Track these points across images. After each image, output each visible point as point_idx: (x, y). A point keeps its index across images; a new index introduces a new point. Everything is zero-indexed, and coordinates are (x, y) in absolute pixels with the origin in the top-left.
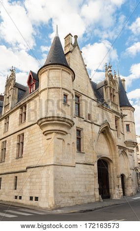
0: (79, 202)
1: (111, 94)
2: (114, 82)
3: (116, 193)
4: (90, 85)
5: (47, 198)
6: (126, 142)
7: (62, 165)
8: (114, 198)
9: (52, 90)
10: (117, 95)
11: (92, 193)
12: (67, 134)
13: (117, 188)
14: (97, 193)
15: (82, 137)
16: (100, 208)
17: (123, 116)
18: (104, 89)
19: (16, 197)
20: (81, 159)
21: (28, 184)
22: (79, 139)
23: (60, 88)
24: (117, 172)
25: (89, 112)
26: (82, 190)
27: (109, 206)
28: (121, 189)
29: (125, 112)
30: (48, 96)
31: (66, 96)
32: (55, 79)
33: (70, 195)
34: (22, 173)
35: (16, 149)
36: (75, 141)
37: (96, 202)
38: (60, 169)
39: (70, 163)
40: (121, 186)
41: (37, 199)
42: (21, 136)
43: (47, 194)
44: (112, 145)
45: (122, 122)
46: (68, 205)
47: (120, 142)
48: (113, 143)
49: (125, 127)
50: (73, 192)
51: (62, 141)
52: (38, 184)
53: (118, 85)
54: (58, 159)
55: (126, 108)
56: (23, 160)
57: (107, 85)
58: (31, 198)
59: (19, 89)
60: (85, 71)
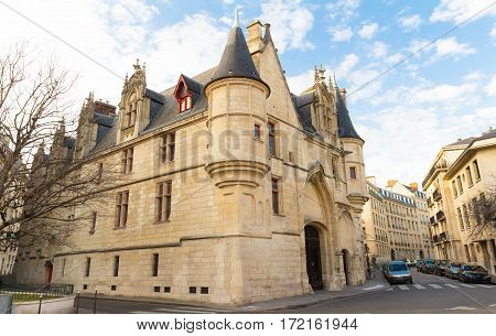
0: (278, 295)
1: (325, 117)
2: (329, 97)
3: (335, 281)
4: (291, 104)
5: (228, 289)
6: (350, 196)
7: (251, 237)
8: (331, 289)
9: (236, 117)
10: (334, 119)
11: (299, 281)
12: (258, 185)
13: (335, 272)
14: (306, 280)
15: (279, 189)
16: (315, 303)
17: (344, 154)
18: (312, 108)
19: (157, 289)
20: (280, 225)
21: (185, 267)
22: (275, 194)
23: (248, 115)
24: (335, 245)
25: (290, 150)
26: (282, 276)
27: (330, 300)
28: (343, 274)
29: (347, 147)
30: (229, 126)
31: (257, 126)
32: (239, 99)
33: (265, 283)
34: (171, 249)
35: (153, 206)
36: (270, 197)
37: (304, 295)
38: (249, 242)
39: (264, 232)
40: (342, 269)
41: (205, 290)
42: (165, 185)
43: (227, 282)
44: (326, 202)
45: (344, 163)
46: (261, 299)
47: (339, 196)
48: (329, 199)
49: (348, 171)
50: (268, 279)
51: (250, 197)
52: (207, 266)
53: (335, 101)
54: (244, 226)
55: (351, 139)
56: (170, 227)
57: (317, 102)
58: (193, 290)
59: (152, 100)
60: (282, 81)
